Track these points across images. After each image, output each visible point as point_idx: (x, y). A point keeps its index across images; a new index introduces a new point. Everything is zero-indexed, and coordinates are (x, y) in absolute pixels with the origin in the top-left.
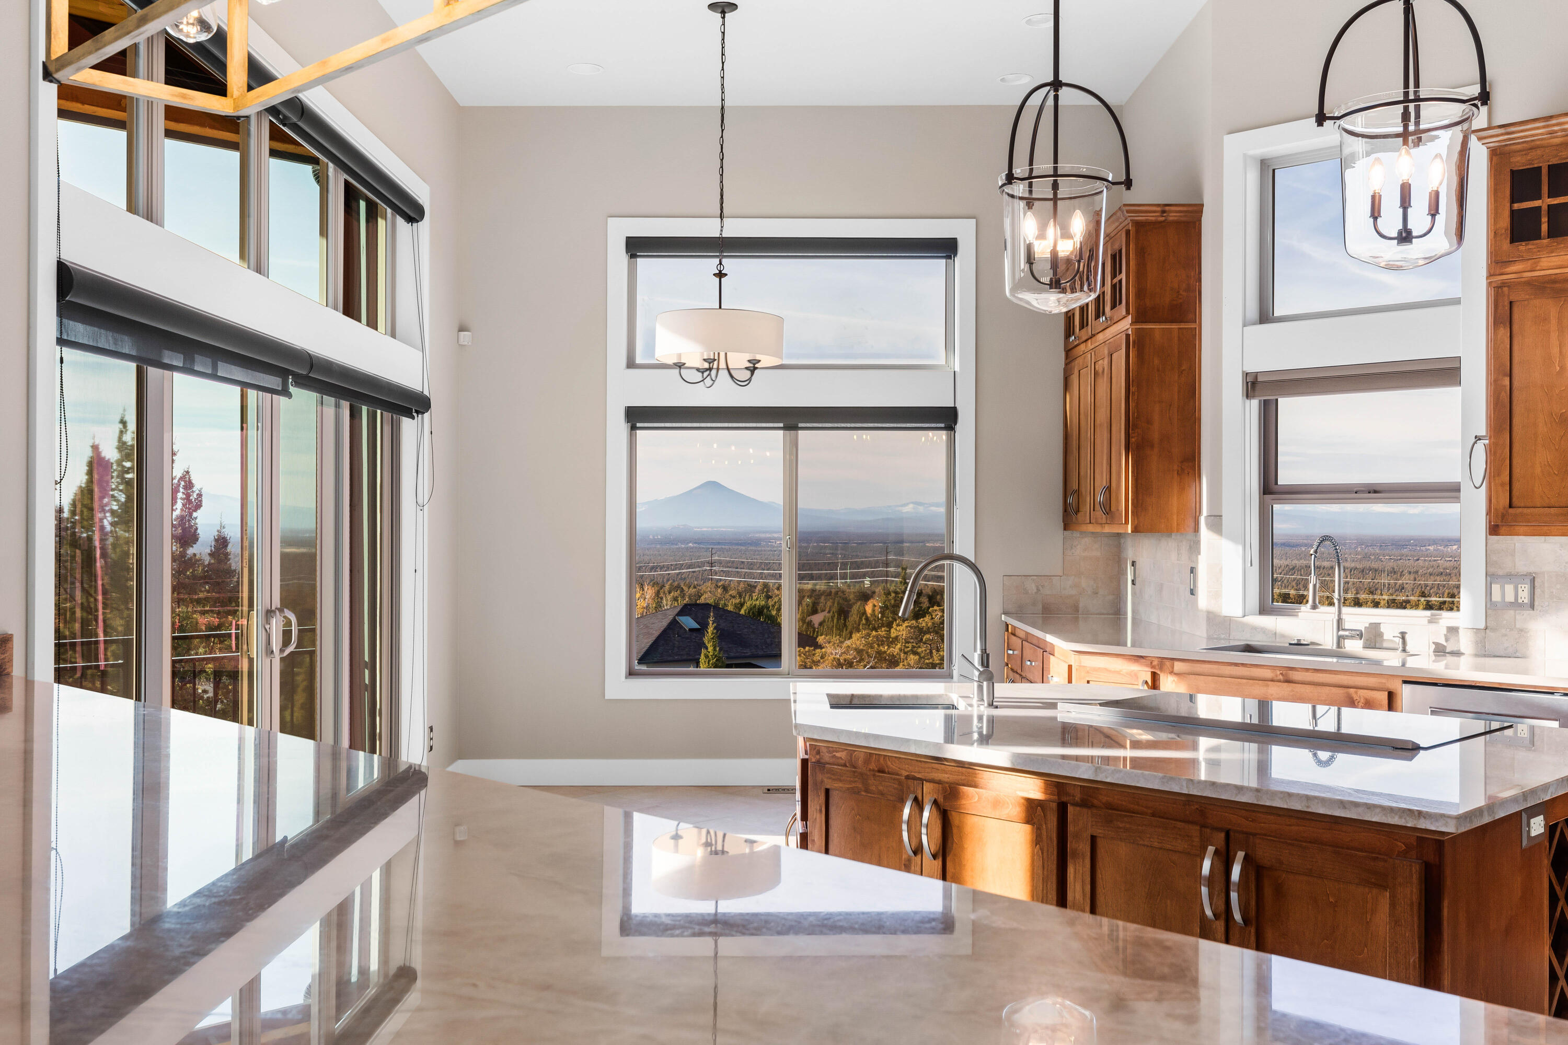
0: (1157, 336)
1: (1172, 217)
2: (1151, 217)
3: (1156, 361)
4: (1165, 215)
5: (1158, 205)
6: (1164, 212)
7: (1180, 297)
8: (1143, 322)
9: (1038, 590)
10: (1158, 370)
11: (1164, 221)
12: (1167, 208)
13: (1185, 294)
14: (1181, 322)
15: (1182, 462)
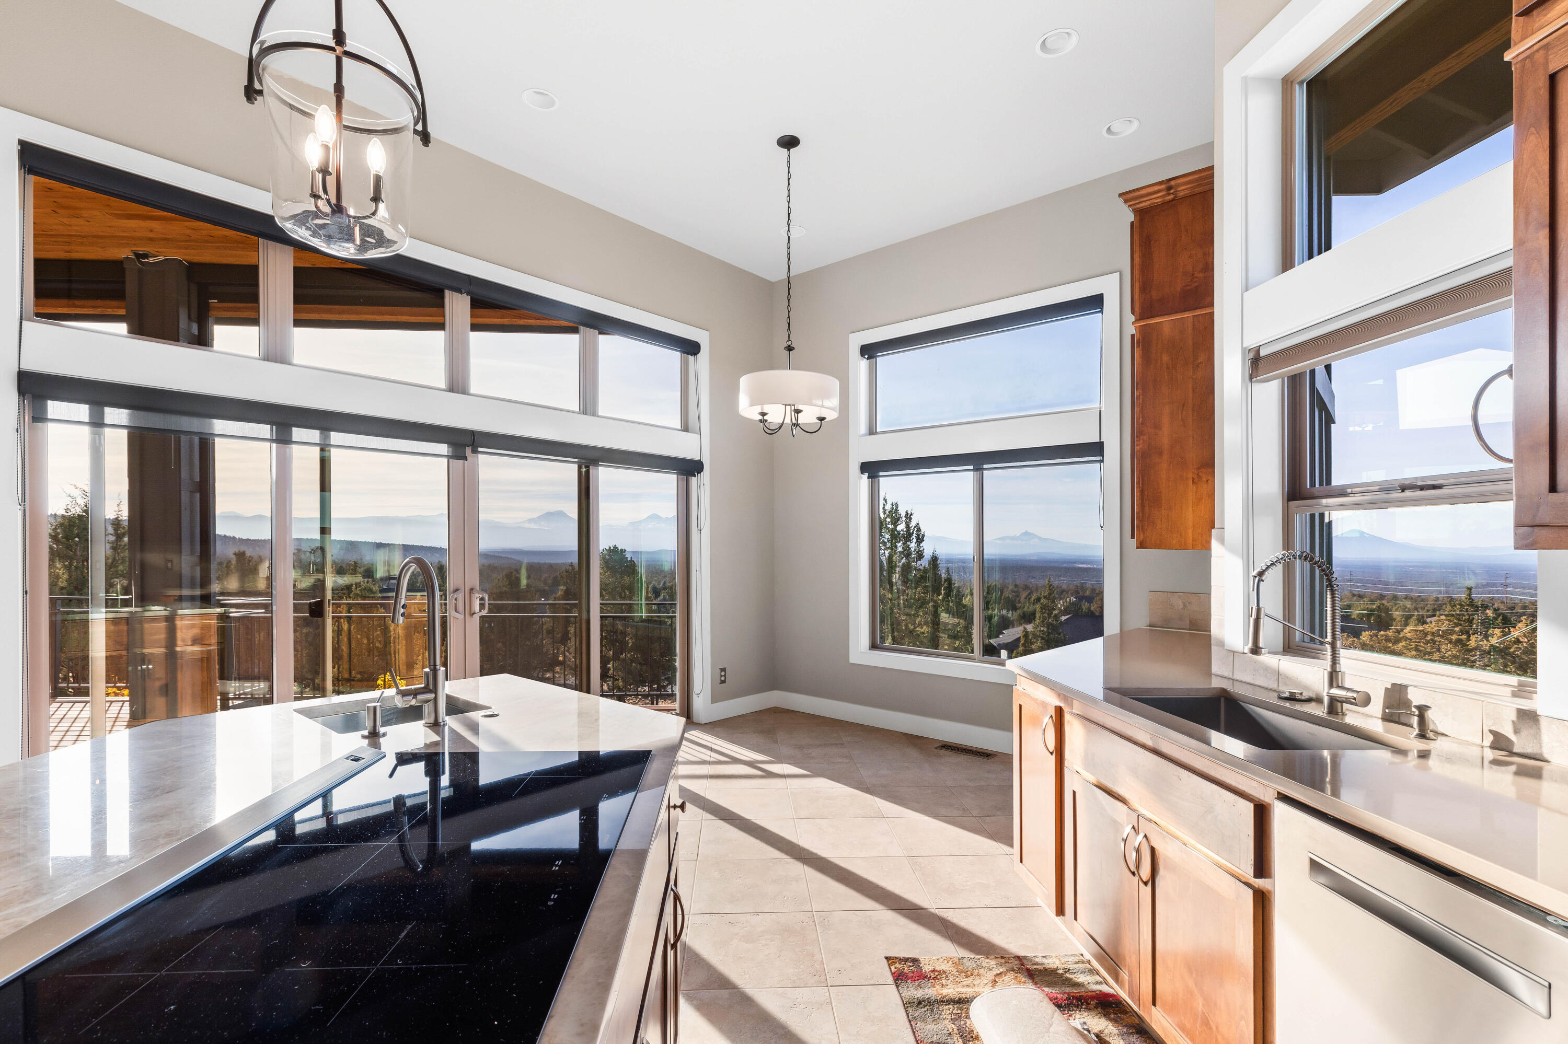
0: (1166, 330)
1: (1183, 191)
2: (1157, 200)
3: (1165, 358)
4: (1172, 191)
5: (1161, 183)
6: (1169, 188)
7: (1195, 280)
8: (1148, 318)
9: (1185, 606)
10: (1168, 368)
11: (1173, 200)
12: (1173, 183)
13: (1201, 275)
14: (1196, 308)
15: (1199, 468)
